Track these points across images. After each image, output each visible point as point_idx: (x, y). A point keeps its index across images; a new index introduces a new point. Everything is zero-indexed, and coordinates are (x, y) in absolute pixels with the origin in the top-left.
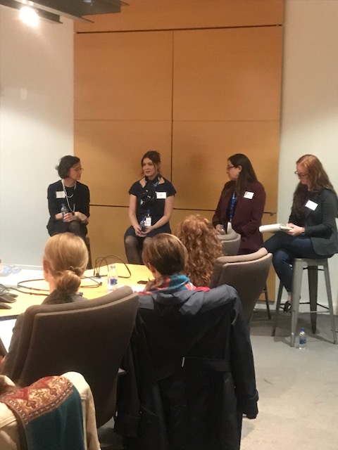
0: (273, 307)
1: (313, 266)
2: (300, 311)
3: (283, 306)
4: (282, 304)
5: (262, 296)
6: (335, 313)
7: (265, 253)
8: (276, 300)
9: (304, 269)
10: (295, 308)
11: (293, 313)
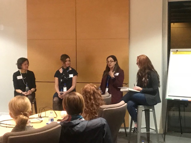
0: (128, 131)
1: (147, 110)
2: (141, 132)
3: (133, 130)
4: (133, 129)
5: (123, 125)
6: (158, 133)
7: (124, 103)
8: (130, 127)
9: (143, 111)
10: (139, 131)
11: (138, 133)
